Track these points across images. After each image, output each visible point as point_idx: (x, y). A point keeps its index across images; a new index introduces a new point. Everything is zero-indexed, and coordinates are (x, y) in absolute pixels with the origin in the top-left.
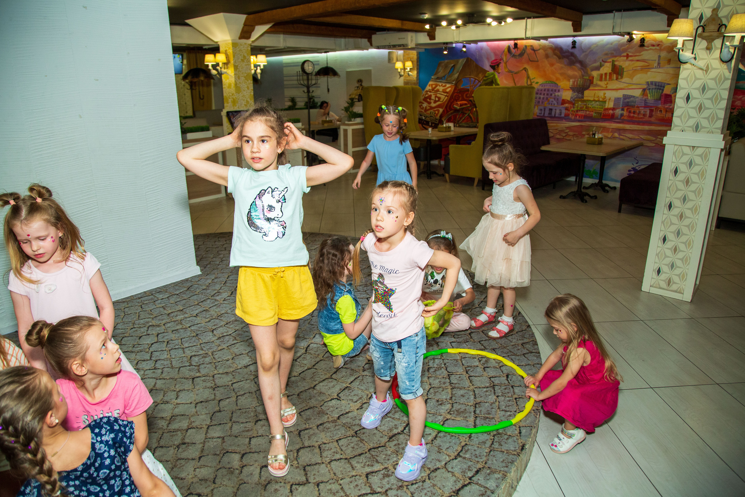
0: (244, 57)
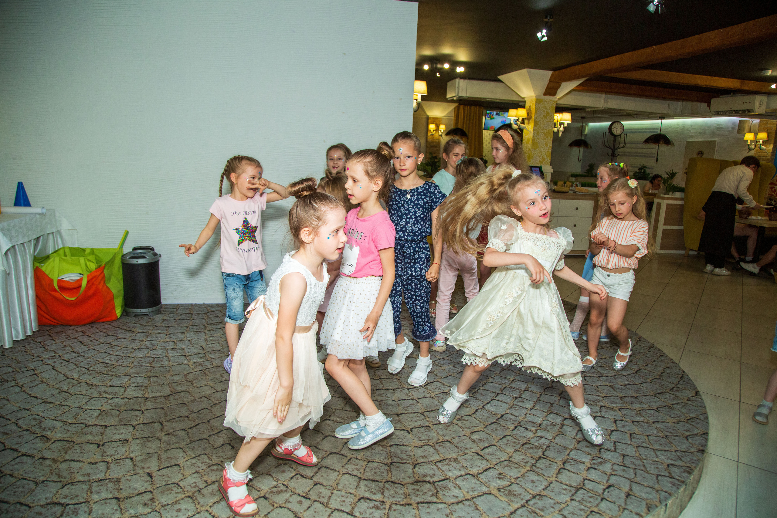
0: (547, 113)
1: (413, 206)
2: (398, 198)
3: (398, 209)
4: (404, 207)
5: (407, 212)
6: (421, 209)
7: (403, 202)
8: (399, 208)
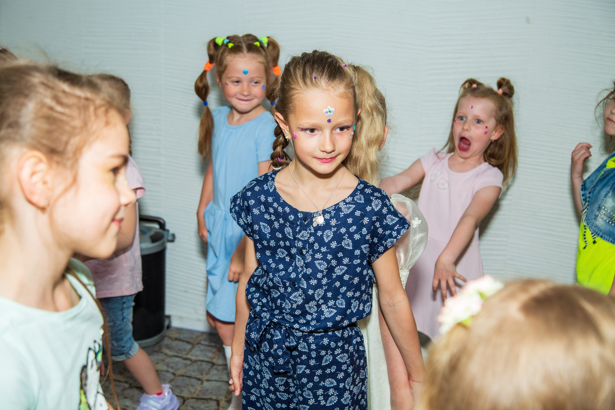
1: (325, 254)
2: (288, 230)
3: (288, 259)
4: (304, 258)
5: (309, 271)
6: (346, 261)
7: (300, 244)
8: (293, 257)
